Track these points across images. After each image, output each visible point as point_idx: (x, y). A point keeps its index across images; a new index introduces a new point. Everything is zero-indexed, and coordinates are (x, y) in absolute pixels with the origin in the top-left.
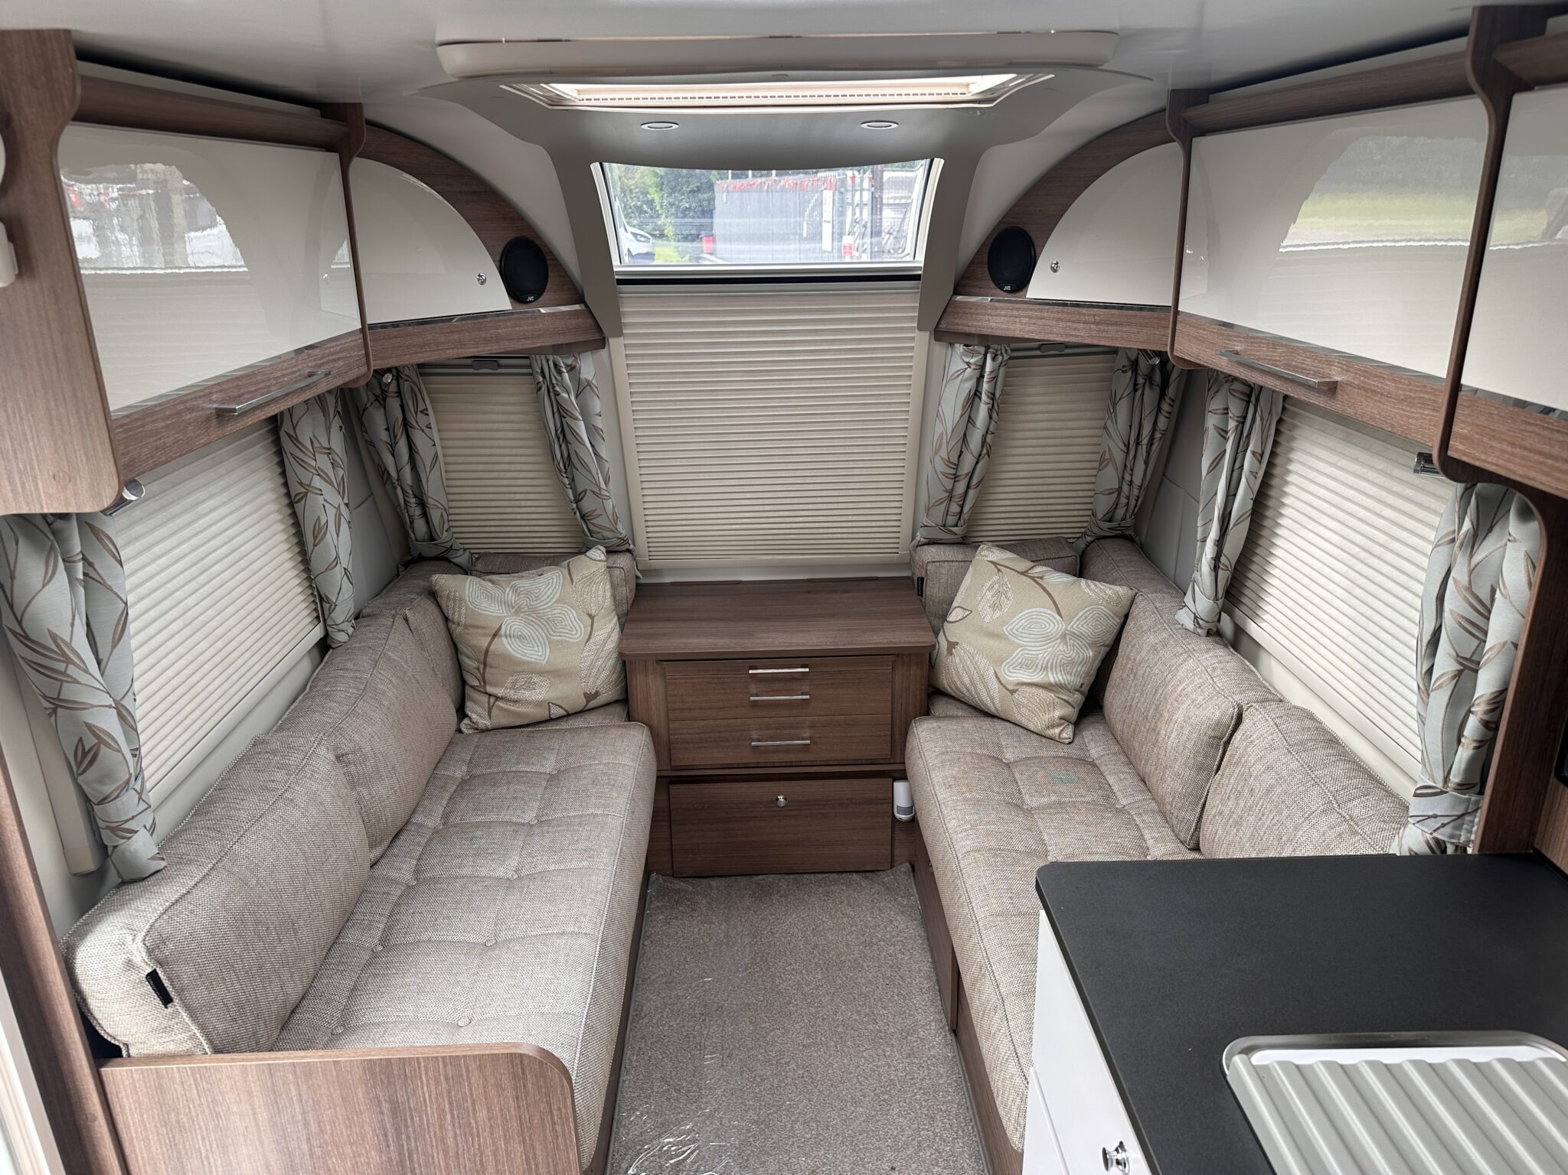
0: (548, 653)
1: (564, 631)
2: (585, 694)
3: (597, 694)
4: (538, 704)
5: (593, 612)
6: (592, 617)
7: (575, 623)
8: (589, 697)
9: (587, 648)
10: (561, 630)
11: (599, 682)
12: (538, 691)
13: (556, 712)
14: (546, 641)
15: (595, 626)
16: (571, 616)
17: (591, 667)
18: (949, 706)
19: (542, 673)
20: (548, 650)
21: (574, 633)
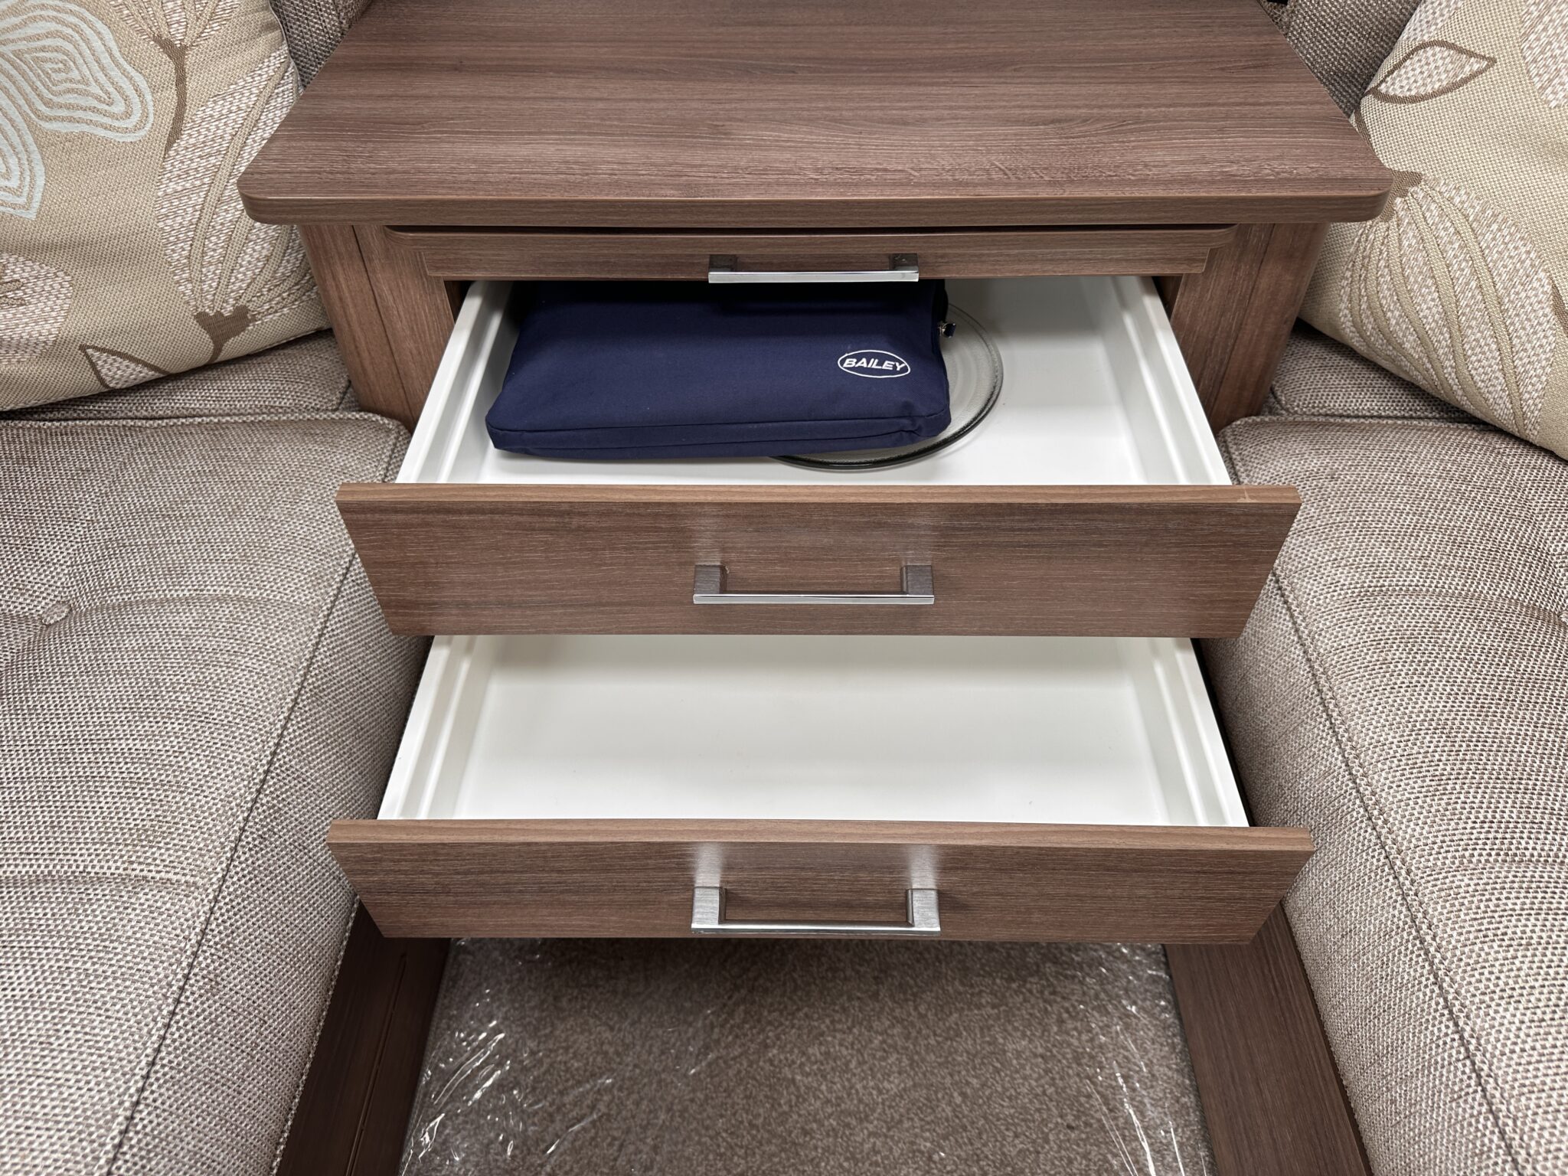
0: (41, 181)
1: (82, 101)
2: (201, 318)
3: (241, 318)
4: (54, 350)
5: (177, 34)
6: (176, 53)
7: (115, 73)
8: (219, 327)
9: (174, 166)
10: (71, 99)
11: (241, 279)
12: (35, 308)
13: (118, 373)
14: (29, 139)
15: (191, 85)
16: (97, 44)
17: (200, 231)
18: (1334, 380)
19: (33, 250)
20: (39, 169)
21: (119, 108)
